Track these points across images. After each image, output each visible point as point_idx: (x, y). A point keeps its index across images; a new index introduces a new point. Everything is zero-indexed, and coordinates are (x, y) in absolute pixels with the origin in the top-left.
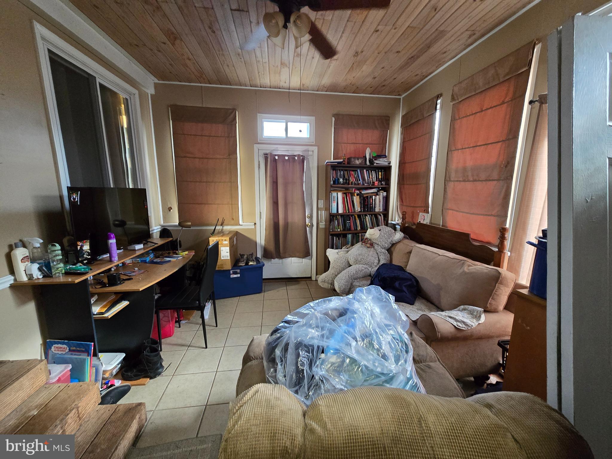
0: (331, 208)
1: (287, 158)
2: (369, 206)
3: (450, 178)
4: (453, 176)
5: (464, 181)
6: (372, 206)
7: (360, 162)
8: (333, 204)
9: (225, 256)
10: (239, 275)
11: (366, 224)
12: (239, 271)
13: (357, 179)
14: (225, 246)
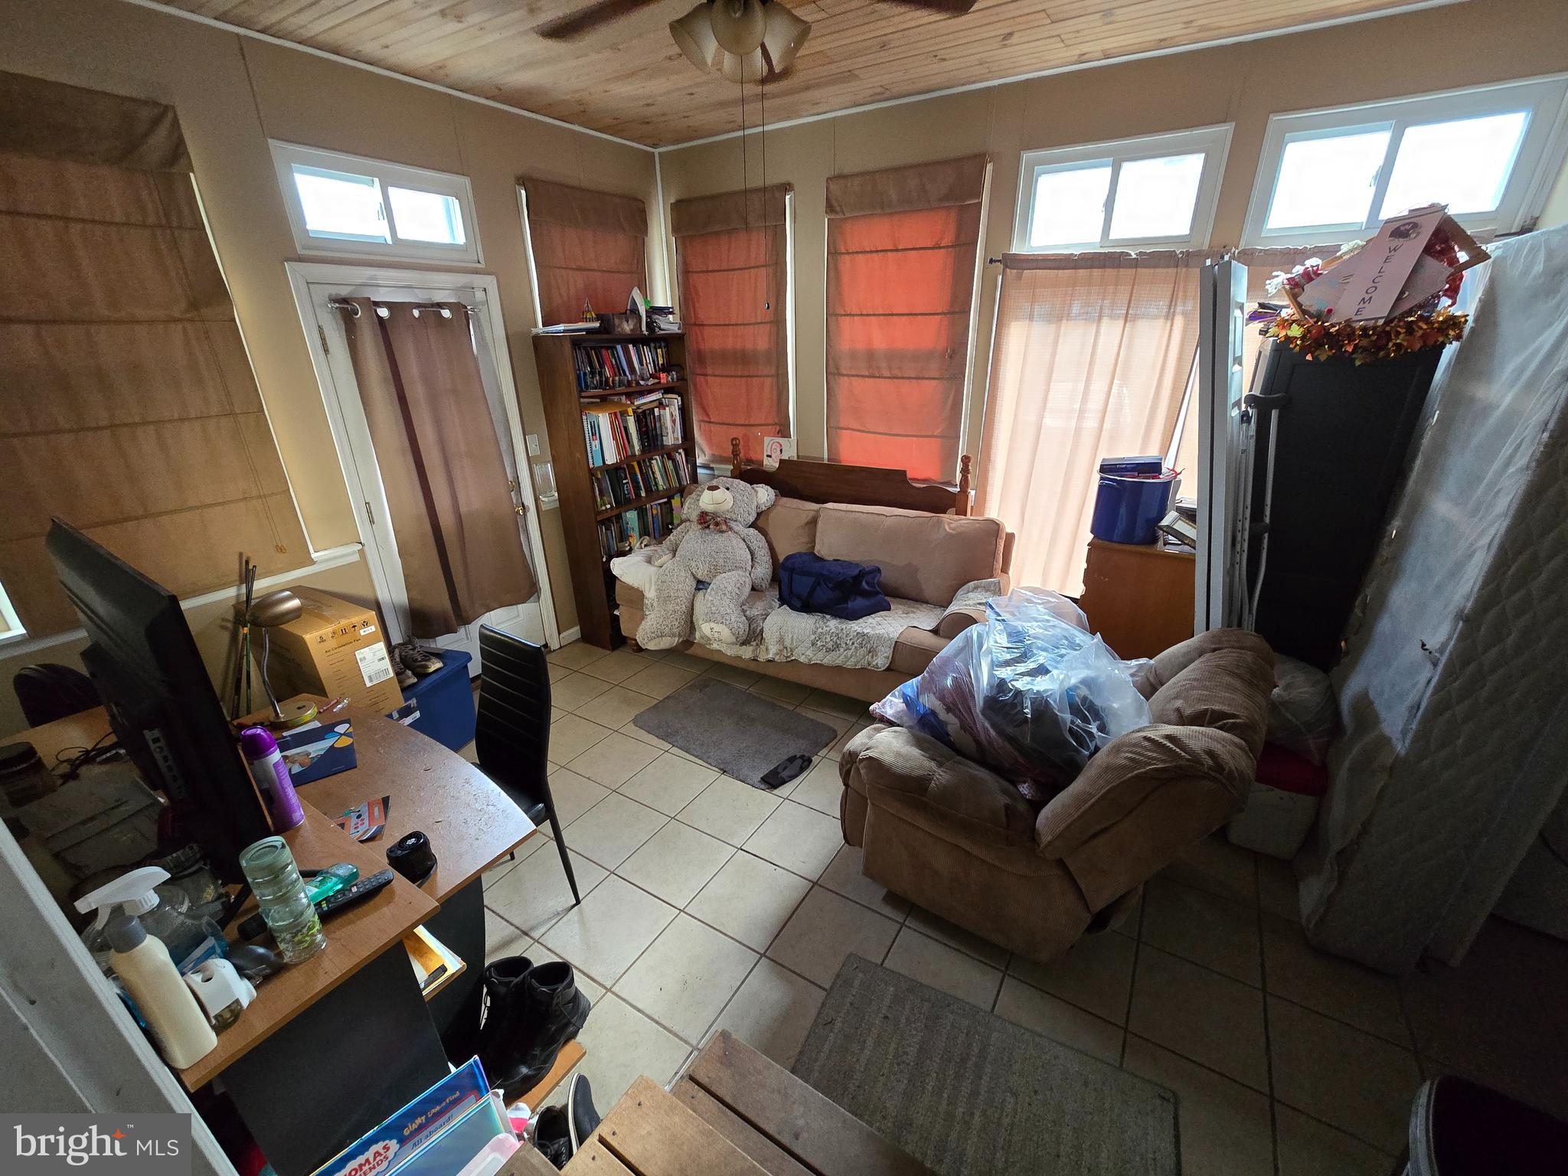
0: (590, 455)
1: (416, 313)
2: (650, 434)
3: (838, 369)
4: (845, 366)
5: (872, 376)
6: (657, 435)
7: (632, 327)
8: (593, 443)
9: (378, 673)
10: (417, 714)
11: (655, 478)
12: (413, 702)
13: (618, 370)
14: (369, 641)
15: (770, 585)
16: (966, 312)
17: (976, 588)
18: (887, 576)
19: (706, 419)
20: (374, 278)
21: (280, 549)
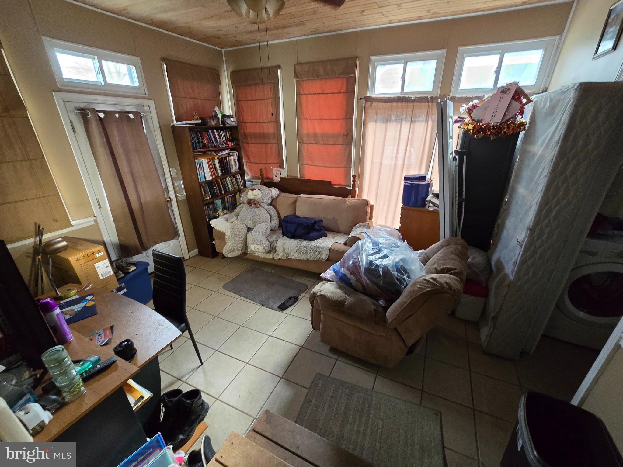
0: (199, 176)
1: (117, 115)
2: (225, 167)
3: (302, 140)
4: (305, 139)
5: (316, 144)
6: (228, 168)
7: (215, 123)
8: (200, 171)
9: (106, 273)
10: (125, 290)
11: (228, 186)
12: (123, 285)
13: (210, 141)
14: (101, 259)
15: (278, 228)
16: (352, 118)
17: (360, 226)
18: (325, 223)
19: (249, 161)
20: (97, 100)
21: (56, 220)
